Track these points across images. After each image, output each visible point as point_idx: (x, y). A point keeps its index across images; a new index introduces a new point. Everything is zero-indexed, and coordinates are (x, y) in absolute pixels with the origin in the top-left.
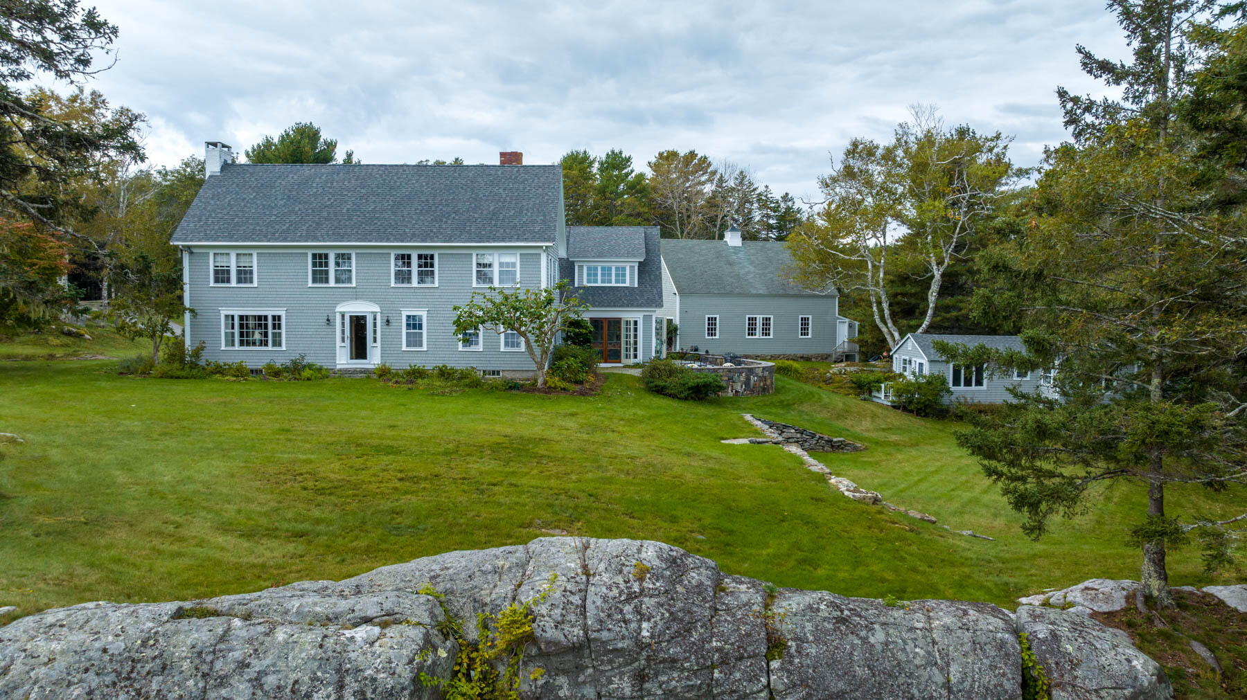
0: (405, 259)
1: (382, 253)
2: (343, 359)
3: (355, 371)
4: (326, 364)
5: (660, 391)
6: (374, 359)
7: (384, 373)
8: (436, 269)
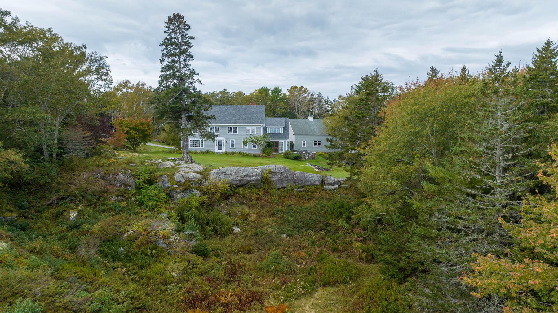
0: (230, 128)
1: (226, 127)
2: (216, 150)
3: (220, 153)
4: (213, 151)
5: (287, 158)
6: (224, 150)
7: (226, 153)
8: (238, 130)
